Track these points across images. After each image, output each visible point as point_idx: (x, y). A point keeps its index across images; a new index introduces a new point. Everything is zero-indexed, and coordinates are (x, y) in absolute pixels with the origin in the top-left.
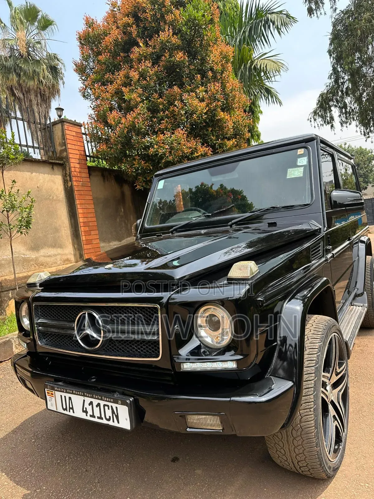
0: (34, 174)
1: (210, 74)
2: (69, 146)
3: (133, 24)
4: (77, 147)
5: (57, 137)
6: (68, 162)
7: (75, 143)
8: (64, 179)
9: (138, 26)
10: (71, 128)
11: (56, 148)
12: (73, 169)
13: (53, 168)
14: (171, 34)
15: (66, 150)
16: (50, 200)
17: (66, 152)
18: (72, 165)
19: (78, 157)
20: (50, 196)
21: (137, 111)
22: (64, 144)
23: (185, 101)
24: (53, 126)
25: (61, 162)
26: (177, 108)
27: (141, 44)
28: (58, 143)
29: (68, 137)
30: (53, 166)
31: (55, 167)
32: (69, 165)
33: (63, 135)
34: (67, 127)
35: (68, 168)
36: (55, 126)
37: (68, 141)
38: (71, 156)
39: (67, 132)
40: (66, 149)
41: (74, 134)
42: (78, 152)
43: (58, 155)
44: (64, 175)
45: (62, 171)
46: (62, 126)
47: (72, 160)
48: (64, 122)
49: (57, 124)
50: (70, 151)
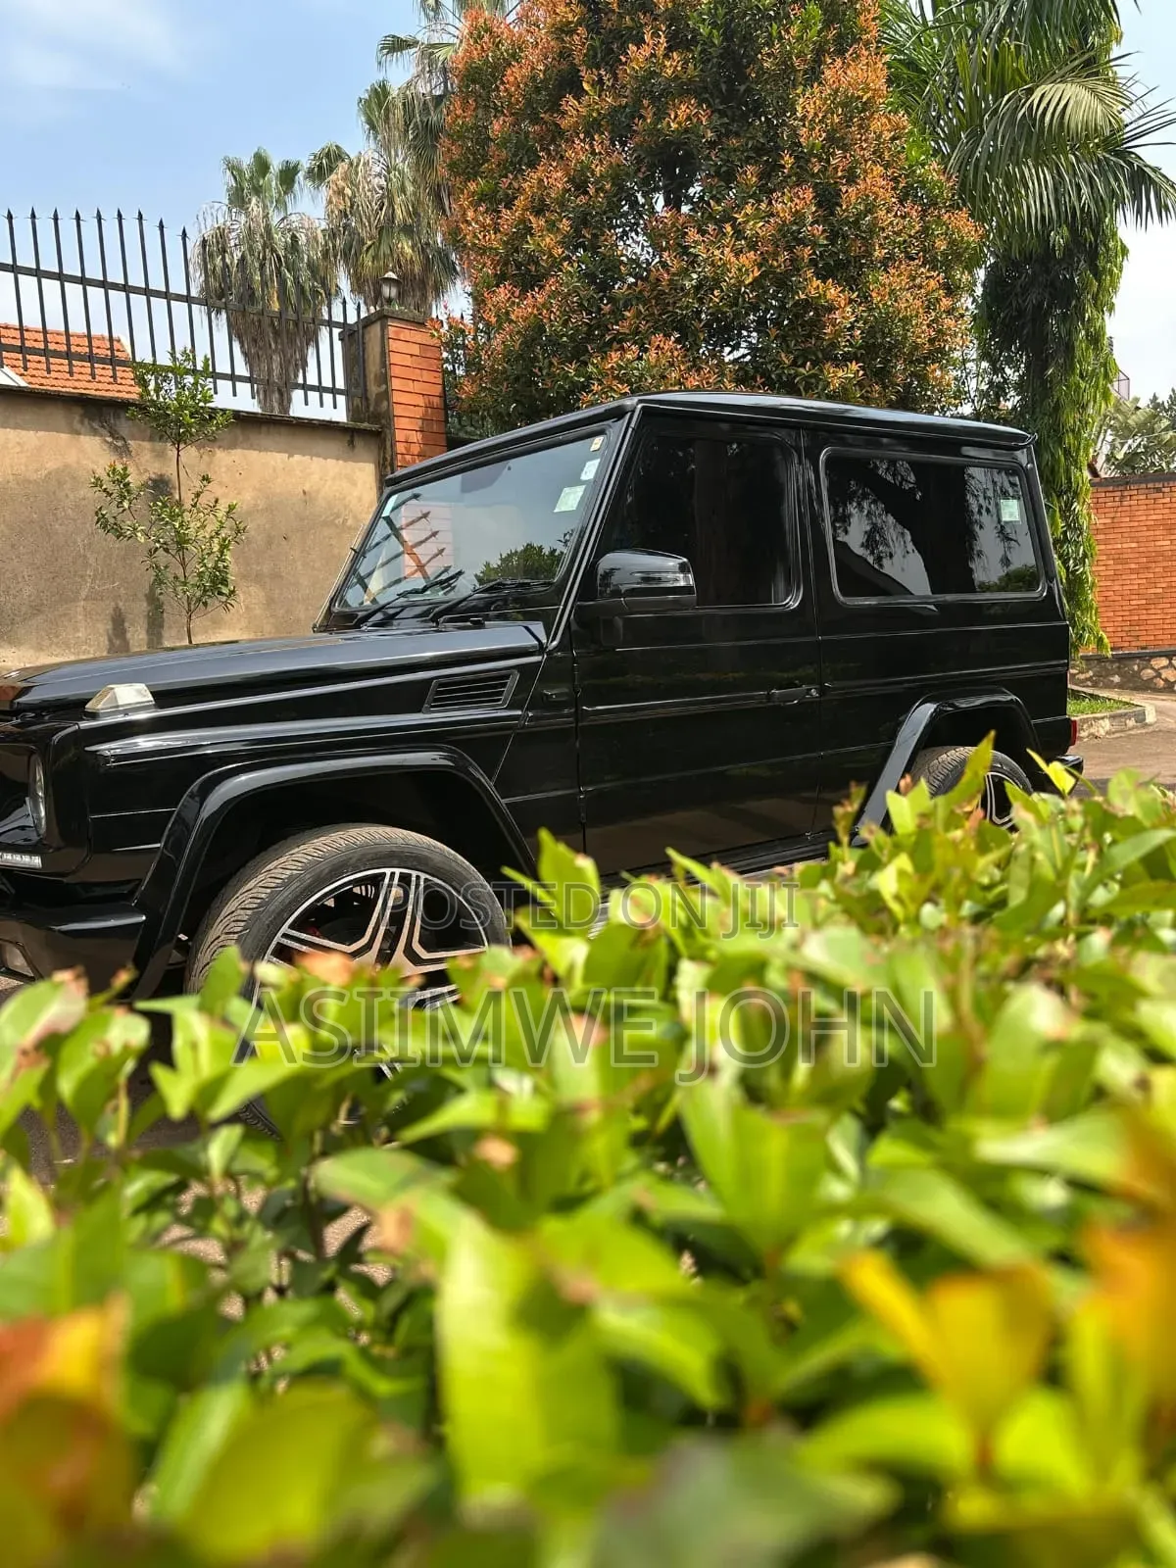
0: (297, 457)
1: (788, 160)
2: (396, 384)
3: (579, 24)
4: (417, 387)
5: (371, 357)
6: (390, 429)
7: (417, 373)
8: (381, 472)
9: (594, 28)
10: (406, 335)
11: (368, 388)
12: (400, 448)
13: (351, 443)
14: (661, 52)
15: (386, 395)
16: (337, 526)
17: (388, 400)
18: (399, 436)
19: (419, 412)
20: (338, 516)
21: (551, 285)
22: (384, 378)
23: (692, 250)
24: (365, 327)
25: (375, 427)
26: (668, 272)
27: (586, 86)
28: (372, 376)
29: (394, 358)
30: (352, 437)
31: (359, 443)
32: (394, 435)
33: (384, 354)
34: (397, 333)
35: (388, 444)
36: (369, 328)
37: (395, 371)
38: (398, 410)
39: (393, 345)
40: (386, 391)
41: (416, 350)
42: (420, 401)
43: (371, 409)
44: (381, 462)
45: (376, 451)
46: (384, 328)
47: (400, 423)
48: (386, 317)
49: (373, 323)
50: (396, 397)
